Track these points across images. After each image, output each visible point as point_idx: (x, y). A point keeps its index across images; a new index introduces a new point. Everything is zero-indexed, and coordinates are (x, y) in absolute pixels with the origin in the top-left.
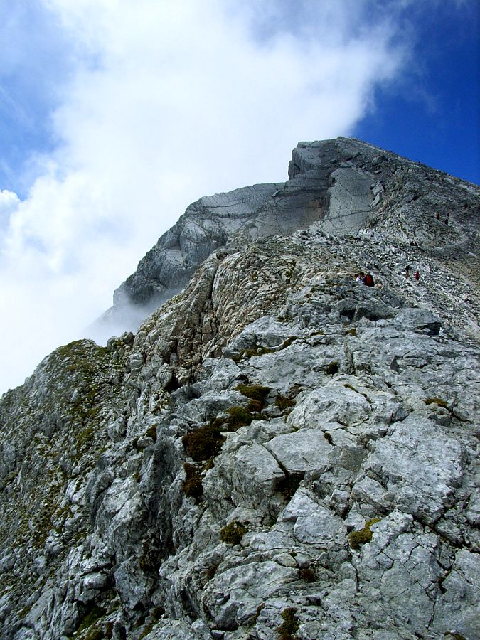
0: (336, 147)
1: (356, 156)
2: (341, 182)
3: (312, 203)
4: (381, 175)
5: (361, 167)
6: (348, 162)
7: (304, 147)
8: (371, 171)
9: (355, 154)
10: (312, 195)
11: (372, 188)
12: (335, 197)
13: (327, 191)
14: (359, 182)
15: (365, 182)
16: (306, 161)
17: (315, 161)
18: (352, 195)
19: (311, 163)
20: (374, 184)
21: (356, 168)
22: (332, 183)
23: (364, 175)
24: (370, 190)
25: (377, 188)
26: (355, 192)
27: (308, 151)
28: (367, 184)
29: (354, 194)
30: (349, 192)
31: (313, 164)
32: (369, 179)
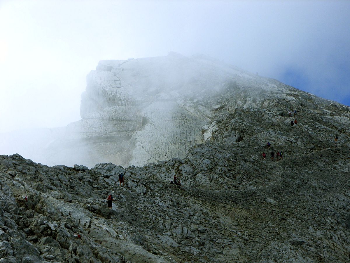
2: (156, 124)
4: (223, 111)
7: (109, 69)
10: (111, 146)
11: (204, 132)
12: (142, 146)
13: (132, 137)
14: (185, 123)
15: (194, 123)
16: (108, 92)
17: (122, 92)
18: (170, 143)
19: (116, 96)
20: (208, 126)
21: (184, 101)
22: (142, 125)
23: (195, 112)
24: (201, 135)
25: (210, 131)
26: (177, 137)
27: (115, 75)
28: (197, 125)
29: (174, 141)
30: (167, 138)
31: (118, 96)
32: (202, 118)
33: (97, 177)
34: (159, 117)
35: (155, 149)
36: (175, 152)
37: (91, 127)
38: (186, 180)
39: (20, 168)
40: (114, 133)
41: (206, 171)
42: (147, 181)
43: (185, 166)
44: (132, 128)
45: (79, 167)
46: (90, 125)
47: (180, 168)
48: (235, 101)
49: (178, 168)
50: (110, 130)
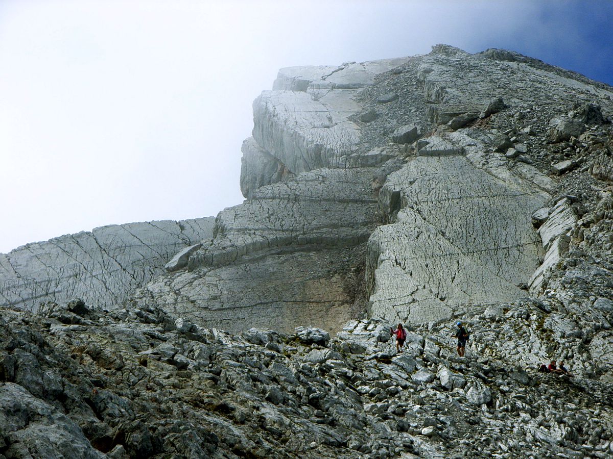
0: (420, 83)
1: (488, 114)
2: (424, 207)
3: (319, 289)
4: (578, 176)
5: (502, 150)
6: (456, 135)
7: (301, 86)
8: (543, 165)
9: (486, 104)
10: (319, 260)
11: (538, 224)
12: (396, 261)
13: (370, 239)
14: (492, 205)
15: (513, 203)
16: (304, 138)
17: (336, 136)
18: (460, 252)
19: (322, 146)
20: (548, 210)
21: (484, 154)
22: (389, 210)
23: (513, 178)
24: (531, 231)
25: (555, 223)
26: (475, 239)
27: (316, 100)
28: (520, 210)
29: (469, 247)
30: (451, 241)
31: (328, 147)
32: (529, 192)
33: (359, 359)
34: (430, 192)
35: (427, 266)
36: (474, 273)
37: (272, 217)
38: (570, 357)
39: (168, 349)
40: (324, 230)
41: (608, 329)
42: (486, 367)
43: (556, 319)
44: (363, 218)
45: (311, 335)
46: (268, 213)
47: (546, 326)
48: (608, 150)
49: (540, 325)
50: (314, 223)
